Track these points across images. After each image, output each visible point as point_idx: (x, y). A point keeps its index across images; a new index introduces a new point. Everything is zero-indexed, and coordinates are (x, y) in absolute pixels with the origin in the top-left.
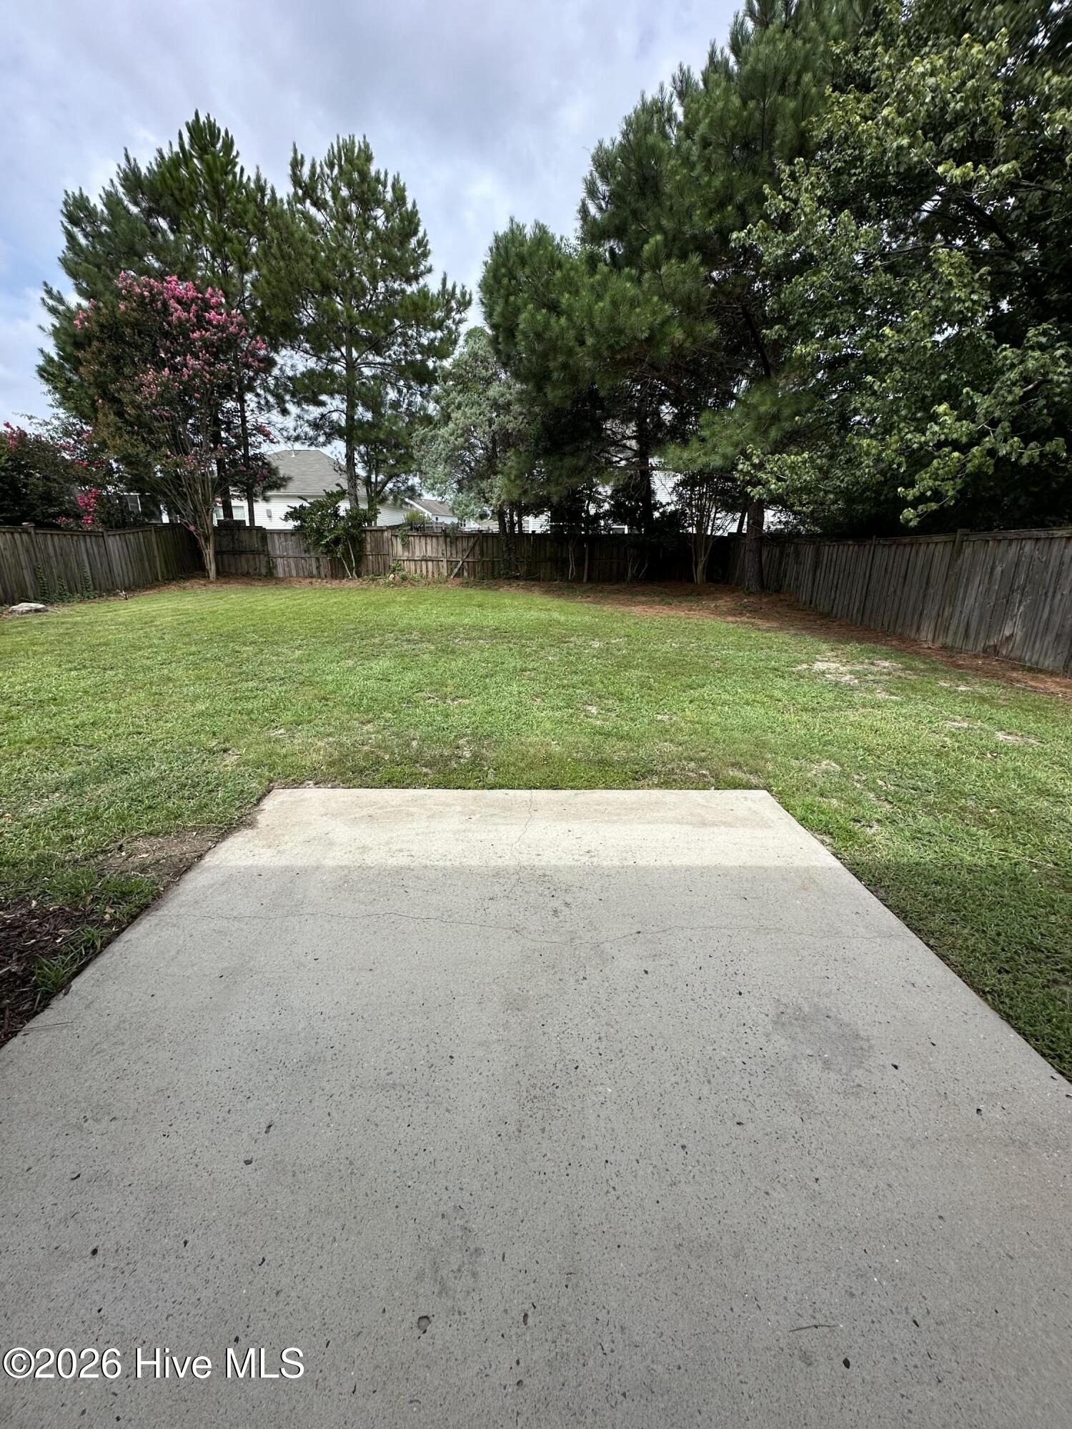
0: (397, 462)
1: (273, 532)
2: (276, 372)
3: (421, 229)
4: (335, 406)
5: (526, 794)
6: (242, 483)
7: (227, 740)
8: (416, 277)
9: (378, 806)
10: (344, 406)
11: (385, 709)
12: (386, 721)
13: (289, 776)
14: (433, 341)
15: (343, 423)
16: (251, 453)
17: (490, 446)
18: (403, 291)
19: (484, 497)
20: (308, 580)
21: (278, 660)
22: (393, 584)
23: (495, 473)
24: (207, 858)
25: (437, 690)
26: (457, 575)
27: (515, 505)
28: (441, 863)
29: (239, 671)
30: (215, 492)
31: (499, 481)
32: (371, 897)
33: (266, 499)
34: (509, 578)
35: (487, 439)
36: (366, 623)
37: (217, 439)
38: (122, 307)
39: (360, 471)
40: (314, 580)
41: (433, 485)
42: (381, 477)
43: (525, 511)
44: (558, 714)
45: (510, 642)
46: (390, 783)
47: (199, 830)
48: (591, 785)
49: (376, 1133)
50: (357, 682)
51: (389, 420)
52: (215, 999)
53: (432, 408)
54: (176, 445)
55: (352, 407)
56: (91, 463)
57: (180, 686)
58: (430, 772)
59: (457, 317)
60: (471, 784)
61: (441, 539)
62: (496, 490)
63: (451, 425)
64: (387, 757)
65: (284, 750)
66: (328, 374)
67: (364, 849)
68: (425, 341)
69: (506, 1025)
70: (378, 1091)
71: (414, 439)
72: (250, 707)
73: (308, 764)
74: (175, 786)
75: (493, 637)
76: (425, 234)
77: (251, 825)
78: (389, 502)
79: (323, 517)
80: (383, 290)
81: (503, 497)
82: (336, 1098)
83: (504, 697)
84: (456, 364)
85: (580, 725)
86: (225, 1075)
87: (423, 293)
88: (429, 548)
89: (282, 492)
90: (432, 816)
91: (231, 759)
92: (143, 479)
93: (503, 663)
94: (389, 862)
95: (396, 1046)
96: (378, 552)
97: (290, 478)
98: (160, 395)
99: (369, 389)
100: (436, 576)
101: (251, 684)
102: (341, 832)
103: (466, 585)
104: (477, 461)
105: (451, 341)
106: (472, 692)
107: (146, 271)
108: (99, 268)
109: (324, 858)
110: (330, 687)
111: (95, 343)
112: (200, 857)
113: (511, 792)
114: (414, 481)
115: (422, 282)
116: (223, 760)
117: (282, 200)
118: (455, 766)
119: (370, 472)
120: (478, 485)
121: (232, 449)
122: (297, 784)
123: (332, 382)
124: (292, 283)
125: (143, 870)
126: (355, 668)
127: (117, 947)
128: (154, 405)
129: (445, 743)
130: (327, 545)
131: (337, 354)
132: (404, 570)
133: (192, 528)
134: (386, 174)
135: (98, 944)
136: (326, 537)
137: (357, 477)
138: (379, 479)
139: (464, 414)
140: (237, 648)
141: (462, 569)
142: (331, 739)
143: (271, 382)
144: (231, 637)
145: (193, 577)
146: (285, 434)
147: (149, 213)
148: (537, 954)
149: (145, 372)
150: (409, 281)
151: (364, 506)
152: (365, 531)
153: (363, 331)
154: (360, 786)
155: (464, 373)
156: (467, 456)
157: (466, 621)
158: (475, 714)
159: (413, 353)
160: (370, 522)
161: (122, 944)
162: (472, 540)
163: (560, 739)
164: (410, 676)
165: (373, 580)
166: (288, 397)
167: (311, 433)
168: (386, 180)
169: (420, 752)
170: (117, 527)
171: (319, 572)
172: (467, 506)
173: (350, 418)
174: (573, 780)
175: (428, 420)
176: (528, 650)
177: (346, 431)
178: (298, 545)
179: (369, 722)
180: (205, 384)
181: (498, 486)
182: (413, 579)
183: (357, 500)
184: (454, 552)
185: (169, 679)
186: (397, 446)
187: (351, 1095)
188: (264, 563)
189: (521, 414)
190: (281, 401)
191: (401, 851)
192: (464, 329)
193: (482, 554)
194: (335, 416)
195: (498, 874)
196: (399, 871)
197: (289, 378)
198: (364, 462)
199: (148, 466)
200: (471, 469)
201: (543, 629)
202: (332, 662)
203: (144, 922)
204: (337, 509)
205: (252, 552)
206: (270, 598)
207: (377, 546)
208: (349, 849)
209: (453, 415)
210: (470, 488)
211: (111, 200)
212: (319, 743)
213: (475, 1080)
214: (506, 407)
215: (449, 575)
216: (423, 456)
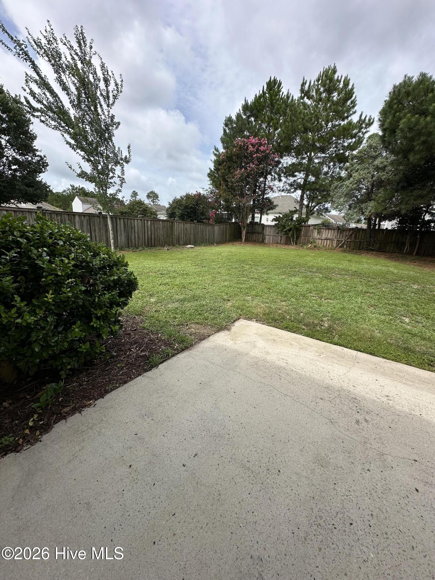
0: (322, 197)
1: (267, 226)
2: (280, 166)
3: (354, 96)
4: (300, 177)
5: (354, 353)
6: (260, 208)
7: (230, 297)
8: (347, 117)
9: (279, 337)
10: (303, 176)
11: (293, 297)
12: (292, 302)
13: (247, 315)
14: (350, 143)
15: (302, 183)
16: (265, 196)
17: (370, 187)
18: (340, 124)
19: (362, 211)
20: (276, 245)
21: (256, 272)
22: (310, 248)
23: (370, 200)
24: (211, 337)
25: (318, 294)
26: (341, 247)
27: (377, 215)
28: (300, 371)
29: (241, 273)
30: (250, 211)
31: (372, 204)
32: (265, 375)
33: (267, 214)
34: (368, 250)
35: (369, 184)
36: (294, 262)
37: (254, 192)
38: (234, 150)
39: (305, 202)
40: (278, 245)
41: (337, 206)
42: (314, 204)
43: (384, 219)
44: (383, 317)
45: (361, 278)
46: (286, 328)
47: (212, 326)
48: (396, 359)
49: (234, 488)
50: (284, 285)
51: (322, 180)
52: (195, 391)
53: (343, 174)
54: (241, 195)
55: (307, 176)
56: (216, 202)
57: (222, 276)
58: (306, 328)
59: (365, 131)
60: (325, 340)
61: (336, 231)
62: (369, 208)
63: (351, 179)
64: (288, 317)
65: (248, 305)
66: (300, 164)
67: (268, 353)
68: (346, 144)
69: (313, 471)
70: (241, 467)
71: (332, 187)
72: (242, 286)
73: (256, 312)
74: (209, 309)
75: (352, 275)
76: (355, 97)
77: (229, 330)
78: (315, 215)
79: (286, 221)
80: (330, 126)
81: (372, 211)
82: (223, 458)
83: (352, 303)
84: (360, 152)
85: (396, 326)
86: (189, 423)
87: (350, 123)
88: (329, 234)
89: (274, 211)
90: (302, 348)
91: (230, 304)
92: (229, 207)
93: (355, 287)
94: (277, 362)
95: (255, 449)
96: (306, 235)
97: (277, 205)
98: (240, 178)
99: (315, 168)
100: (330, 246)
101: (244, 279)
102: (261, 343)
103: (345, 251)
104: (362, 195)
105: (360, 142)
106: (336, 298)
107: (244, 137)
108: (230, 138)
109: (251, 351)
110: (273, 285)
111: (225, 163)
112: (209, 336)
113: (346, 349)
114: (328, 205)
115: (350, 118)
116: (227, 303)
117: (295, 100)
118: (319, 329)
119: (309, 202)
120: (360, 206)
121: (259, 196)
122: (249, 319)
123: (301, 167)
124: (292, 131)
125: (191, 335)
126: (284, 279)
127: (175, 358)
128: (237, 182)
129: (316, 317)
130: (285, 231)
131: (306, 156)
132: (316, 243)
133: (240, 224)
134: (342, 77)
135: (170, 355)
136: (286, 228)
137: (304, 204)
138: (313, 205)
139: (359, 174)
140: (244, 266)
141: (344, 244)
142: (267, 305)
143: (278, 169)
144: (243, 261)
145: (237, 241)
146: (279, 189)
147: (249, 117)
148: (341, 441)
149: (237, 171)
150: (343, 120)
151: (304, 216)
152: (302, 226)
153: (318, 145)
154: (274, 327)
155: (363, 155)
156: (357, 193)
157: (341, 266)
158: (335, 308)
159: (339, 150)
160: (305, 222)
161: (176, 358)
162: (351, 232)
163: (381, 331)
164: (308, 286)
165: (302, 246)
166: (282, 175)
167: (289, 188)
168: (341, 79)
169: (303, 318)
170: (219, 223)
171: (281, 242)
172: (352, 215)
173: (305, 180)
174: (385, 354)
175: (340, 178)
176: (371, 283)
177: (302, 186)
178: (275, 231)
179: (284, 301)
180: (254, 172)
181: (371, 207)
182: (319, 247)
183: (301, 214)
184: (341, 236)
185: (220, 273)
186: (323, 191)
187: (230, 461)
188: (261, 238)
189: (391, 171)
190: (280, 176)
191: (283, 359)
192: (367, 136)
193: (355, 238)
194: (299, 181)
195: (328, 388)
196: (279, 368)
197: (285, 168)
198: (308, 198)
199: (232, 202)
200: (358, 199)
201: (383, 275)
202: (276, 275)
203: (185, 353)
204: (293, 217)
205: (258, 233)
206: (260, 250)
207: (306, 232)
208: (261, 351)
209: (353, 175)
210: (355, 207)
211: (239, 116)
212: (262, 305)
213: (288, 491)
214: (383, 169)
215: (336, 247)
216: (335, 194)
